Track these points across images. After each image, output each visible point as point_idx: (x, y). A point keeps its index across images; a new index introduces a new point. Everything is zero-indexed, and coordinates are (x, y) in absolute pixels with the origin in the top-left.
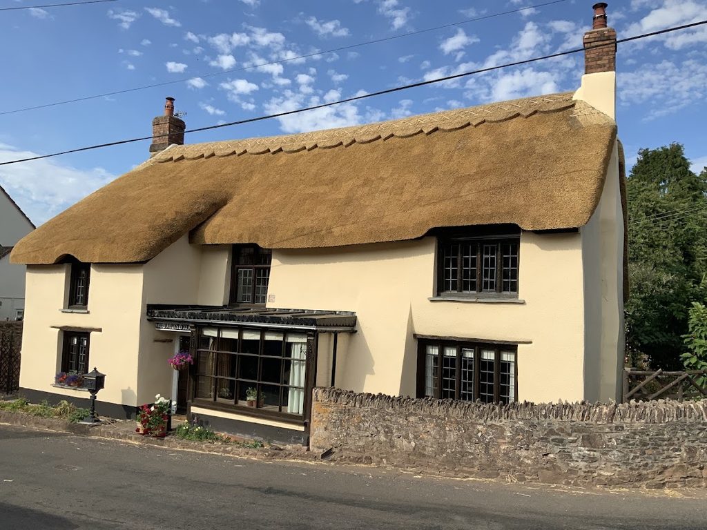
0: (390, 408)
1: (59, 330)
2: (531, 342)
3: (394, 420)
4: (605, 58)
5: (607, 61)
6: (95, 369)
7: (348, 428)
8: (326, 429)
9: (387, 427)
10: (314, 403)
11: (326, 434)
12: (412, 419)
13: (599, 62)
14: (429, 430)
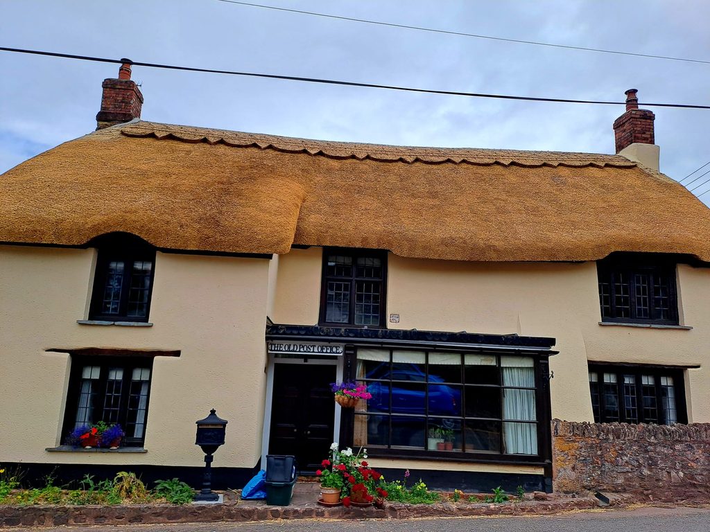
0: (653, 438)
1: (68, 354)
2: (698, 367)
3: (658, 450)
4: (647, 133)
5: (649, 136)
6: (213, 412)
7: (603, 464)
8: (573, 468)
9: (650, 458)
10: (553, 439)
11: (573, 475)
12: (678, 447)
13: (643, 135)
14: (698, 457)
